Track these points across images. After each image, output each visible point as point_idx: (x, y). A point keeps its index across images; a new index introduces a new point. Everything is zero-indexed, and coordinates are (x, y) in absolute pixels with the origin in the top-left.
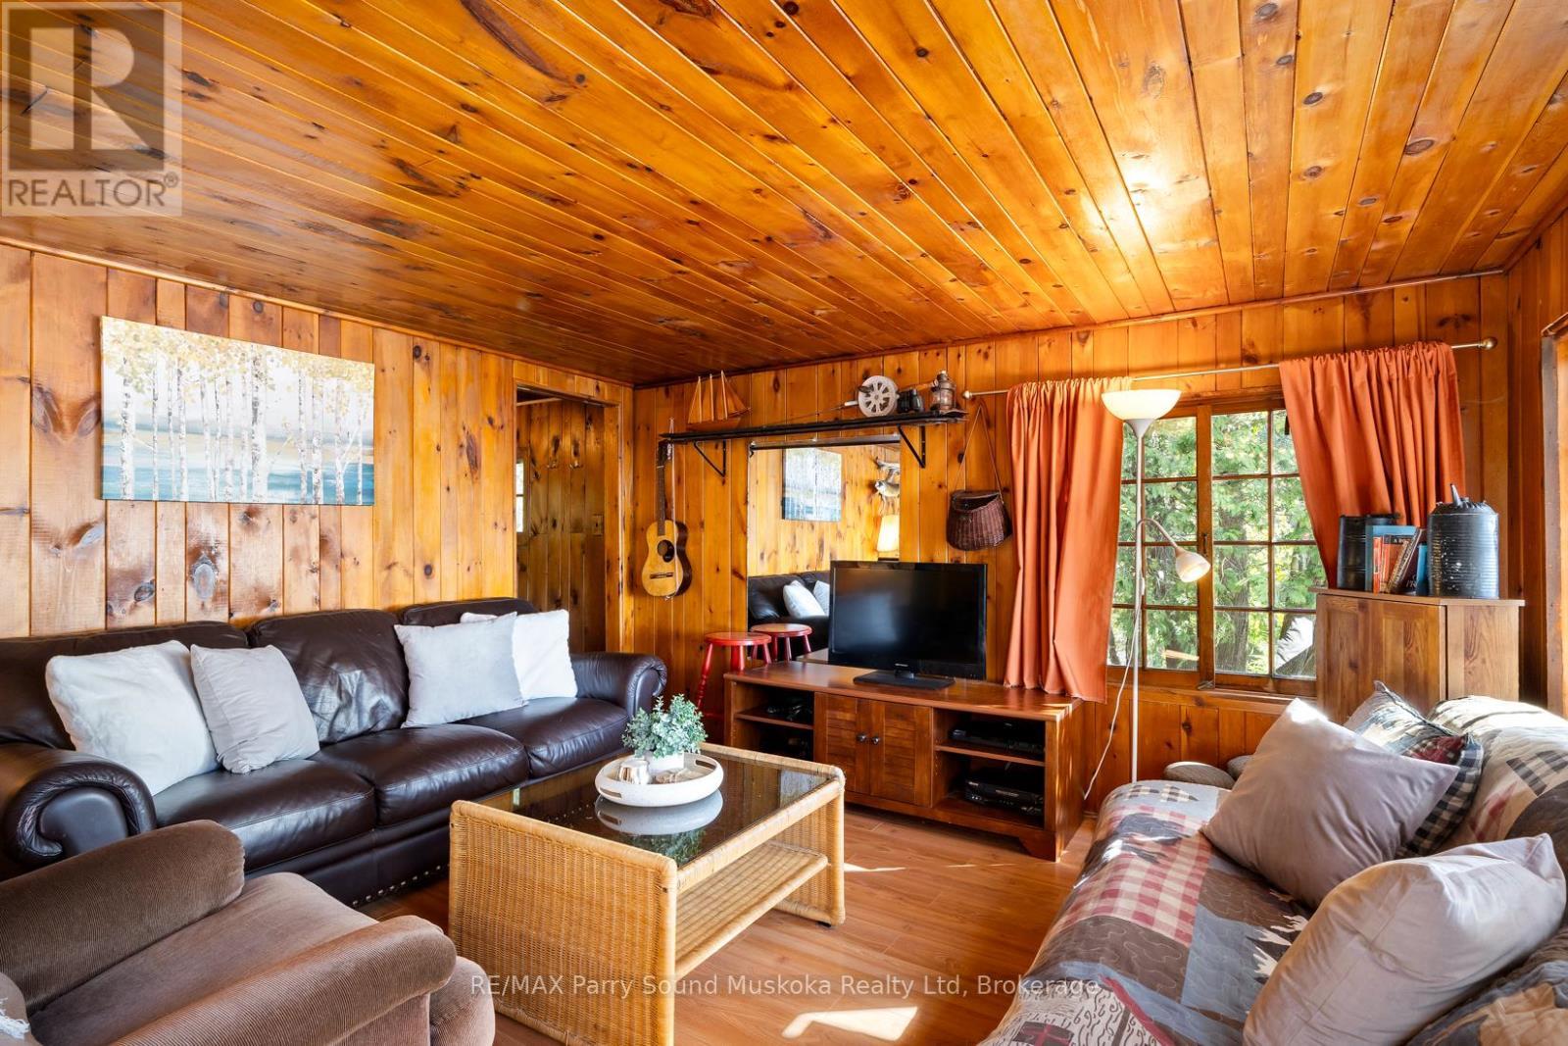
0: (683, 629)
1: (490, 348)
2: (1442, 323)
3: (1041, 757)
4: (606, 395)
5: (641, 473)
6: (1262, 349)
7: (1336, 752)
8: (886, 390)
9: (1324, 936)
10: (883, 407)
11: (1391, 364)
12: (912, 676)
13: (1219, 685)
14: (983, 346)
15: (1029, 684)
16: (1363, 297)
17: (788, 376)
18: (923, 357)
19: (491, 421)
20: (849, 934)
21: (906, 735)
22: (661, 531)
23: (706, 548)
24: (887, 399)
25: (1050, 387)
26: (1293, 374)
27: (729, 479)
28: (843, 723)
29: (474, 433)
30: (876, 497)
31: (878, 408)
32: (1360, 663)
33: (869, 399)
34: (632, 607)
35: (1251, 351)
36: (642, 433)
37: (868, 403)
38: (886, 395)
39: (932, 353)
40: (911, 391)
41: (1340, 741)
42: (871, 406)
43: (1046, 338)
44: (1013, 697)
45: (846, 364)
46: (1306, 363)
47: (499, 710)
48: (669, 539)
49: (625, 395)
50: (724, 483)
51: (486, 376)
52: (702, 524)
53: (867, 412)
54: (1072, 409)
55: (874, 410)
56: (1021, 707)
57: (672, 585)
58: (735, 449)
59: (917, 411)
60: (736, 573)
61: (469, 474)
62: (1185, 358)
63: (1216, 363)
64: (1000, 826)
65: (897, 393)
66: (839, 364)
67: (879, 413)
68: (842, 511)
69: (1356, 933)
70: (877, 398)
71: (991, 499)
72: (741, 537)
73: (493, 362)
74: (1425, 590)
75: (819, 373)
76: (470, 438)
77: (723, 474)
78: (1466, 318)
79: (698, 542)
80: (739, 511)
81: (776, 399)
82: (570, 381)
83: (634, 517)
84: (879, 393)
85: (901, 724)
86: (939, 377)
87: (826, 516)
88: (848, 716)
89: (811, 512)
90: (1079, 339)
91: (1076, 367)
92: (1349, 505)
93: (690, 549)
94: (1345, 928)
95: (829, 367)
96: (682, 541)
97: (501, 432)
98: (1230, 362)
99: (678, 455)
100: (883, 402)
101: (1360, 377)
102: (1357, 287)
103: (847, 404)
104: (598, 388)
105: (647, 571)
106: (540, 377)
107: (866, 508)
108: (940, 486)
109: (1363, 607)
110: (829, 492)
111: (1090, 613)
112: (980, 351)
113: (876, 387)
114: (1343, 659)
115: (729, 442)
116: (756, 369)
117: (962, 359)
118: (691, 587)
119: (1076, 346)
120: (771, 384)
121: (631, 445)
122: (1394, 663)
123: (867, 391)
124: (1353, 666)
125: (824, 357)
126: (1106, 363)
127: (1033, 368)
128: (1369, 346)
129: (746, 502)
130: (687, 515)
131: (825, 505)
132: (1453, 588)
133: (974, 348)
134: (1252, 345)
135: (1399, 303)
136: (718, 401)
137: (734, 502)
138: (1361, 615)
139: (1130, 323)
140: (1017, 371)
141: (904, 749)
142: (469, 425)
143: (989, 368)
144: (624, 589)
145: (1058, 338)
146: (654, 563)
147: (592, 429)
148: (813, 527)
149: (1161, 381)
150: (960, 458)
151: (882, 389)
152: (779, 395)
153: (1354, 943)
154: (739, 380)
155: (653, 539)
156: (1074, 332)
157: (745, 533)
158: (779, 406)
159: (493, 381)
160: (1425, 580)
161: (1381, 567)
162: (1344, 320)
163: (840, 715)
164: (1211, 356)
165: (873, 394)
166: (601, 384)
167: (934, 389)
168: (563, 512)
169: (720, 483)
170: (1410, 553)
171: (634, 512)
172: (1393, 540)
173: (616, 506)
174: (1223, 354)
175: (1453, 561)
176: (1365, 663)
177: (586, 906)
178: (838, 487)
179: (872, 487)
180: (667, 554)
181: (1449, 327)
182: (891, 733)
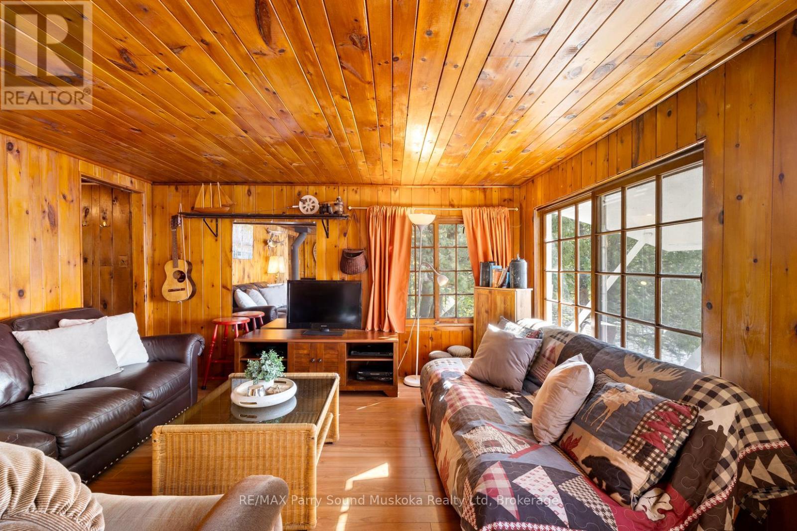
0: (189, 318)
1: (63, 150)
2: (505, 200)
3: (392, 357)
4: (136, 186)
5: (157, 232)
6: (455, 202)
7: (511, 340)
8: (313, 202)
9: (556, 391)
10: (312, 210)
11: (494, 212)
12: (328, 330)
13: (441, 322)
14: (355, 188)
15: (376, 329)
16: (484, 189)
17: (256, 189)
18: (327, 189)
19: (64, 197)
20: (344, 444)
21: (335, 356)
22: (175, 265)
23: (204, 275)
24: (314, 207)
25: (385, 208)
26: (466, 212)
27: (219, 238)
28: (303, 355)
29: (54, 204)
30: (267, 247)
31: (309, 210)
32: (489, 311)
33: (305, 205)
34: (152, 309)
35: (452, 203)
36: (158, 210)
37: (304, 207)
38: (313, 205)
39: (332, 187)
40: (327, 204)
41: (511, 336)
42: (306, 209)
43: (381, 188)
44: (369, 335)
45: (289, 187)
46: (470, 209)
47: (106, 376)
48: (182, 270)
49: (147, 187)
50: (216, 240)
51: (61, 168)
52: (202, 262)
53: (304, 211)
54: (393, 218)
55: (307, 211)
56: (373, 338)
57: (184, 295)
58: (223, 224)
59: (330, 213)
60: (224, 287)
61: (50, 230)
62: (432, 202)
63: (441, 206)
64: (376, 387)
65: (319, 204)
66: (285, 187)
67: (310, 213)
68: (253, 254)
69: (566, 387)
70: (308, 205)
71: (361, 253)
72: (228, 269)
73: (65, 160)
74: (509, 286)
75: (275, 189)
76: (50, 207)
77: (216, 236)
78: (510, 200)
79: (200, 271)
80: (226, 255)
81: (249, 200)
82: (115, 176)
83: (153, 257)
84: (310, 203)
85: (332, 352)
86: (338, 199)
87: (246, 257)
88: (305, 352)
89: (240, 255)
90: (394, 190)
91: (393, 201)
92: (481, 259)
93: (194, 275)
94: (563, 387)
95: (280, 187)
96: (190, 271)
97: (72, 204)
98: (445, 206)
99: (185, 225)
100: (312, 208)
101: (485, 216)
102: (483, 185)
103: (294, 207)
104: (131, 182)
105: (166, 287)
106: (97, 172)
107: (262, 253)
108: (336, 247)
109: (490, 292)
110: (248, 245)
111: (400, 299)
112: (353, 190)
113: (308, 200)
114: (483, 310)
115: (219, 220)
116: (237, 183)
117: (346, 192)
118: (196, 295)
119: (393, 192)
120: (246, 192)
121: (151, 216)
122: (500, 310)
123: (304, 202)
124: (487, 312)
125: (278, 183)
126: (404, 200)
127: (375, 200)
128: (487, 206)
129: (231, 251)
130: (192, 257)
131: (246, 251)
132: (517, 286)
133: (351, 188)
134: (453, 201)
135: (493, 192)
136: (216, 197)
137: (223, 251)
138: (490, 295)
139: (413, 187)
140: (369, 200)
141: (333, 362)
142: (49, 198)
143: (357, 197)
144: (148, 299)
145: (386, 188)
146: (171, 282)
147: (118, 204)
148: (240, 262)
149: (423, 210)
150: (345, 235)
151: (311, 201)
152: (251, 198)
153: (566, 391)
154: (227, 187)
155: (169, 269)
156: (392, 187)
157: (231, 267)
158: (251, 204)
159: (65, 173)
160: (509, 283)
161: (494, 279)
162: (479, 196)
163: (301, 352)
164: (439, 202)
165: (307, 203)
166: (133, 180)
167: (335, 204)
168: (94, 253)
169: (214, 240)
170: (504, 275)
171: (153, 255)
172: (498, 270)
173: (142, 251)
174: (444, 203)
175: (517, 277)
176: (491, 311)
177: (261, 459)
178: (251, 242)
179: (266, 242)
180: (180, 278)
181: (506, 202)
182: (327, 356)
